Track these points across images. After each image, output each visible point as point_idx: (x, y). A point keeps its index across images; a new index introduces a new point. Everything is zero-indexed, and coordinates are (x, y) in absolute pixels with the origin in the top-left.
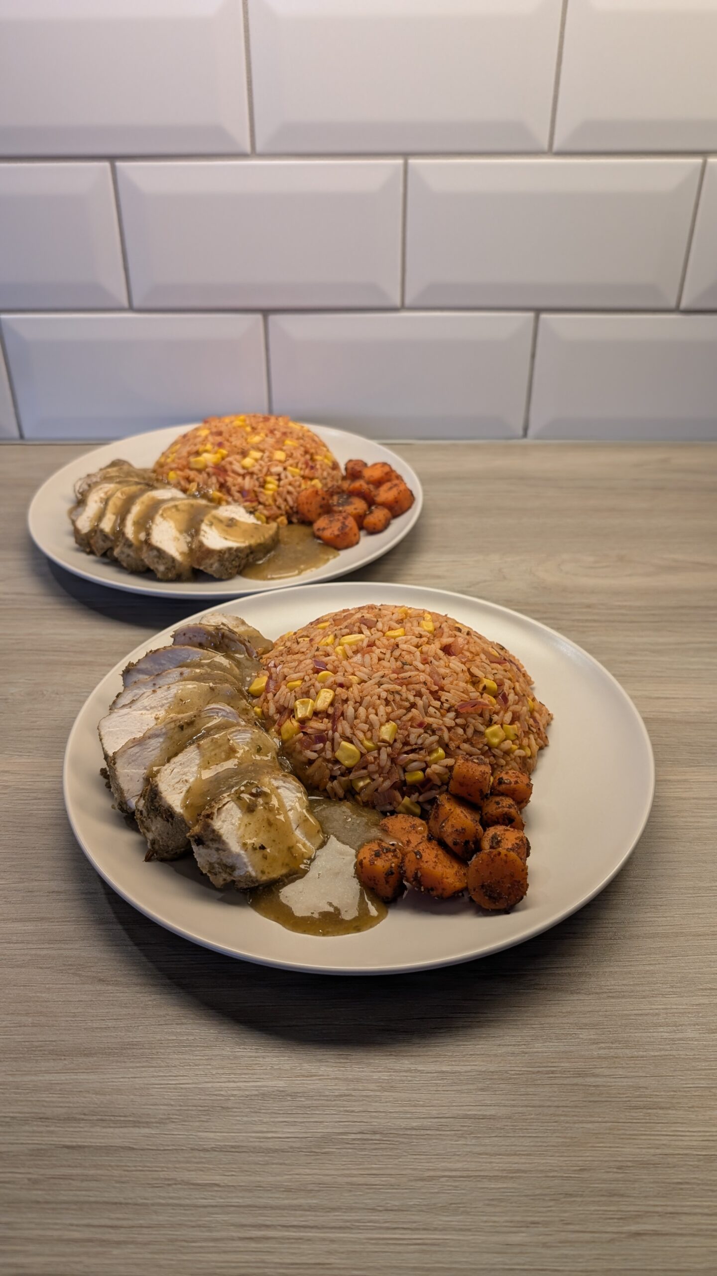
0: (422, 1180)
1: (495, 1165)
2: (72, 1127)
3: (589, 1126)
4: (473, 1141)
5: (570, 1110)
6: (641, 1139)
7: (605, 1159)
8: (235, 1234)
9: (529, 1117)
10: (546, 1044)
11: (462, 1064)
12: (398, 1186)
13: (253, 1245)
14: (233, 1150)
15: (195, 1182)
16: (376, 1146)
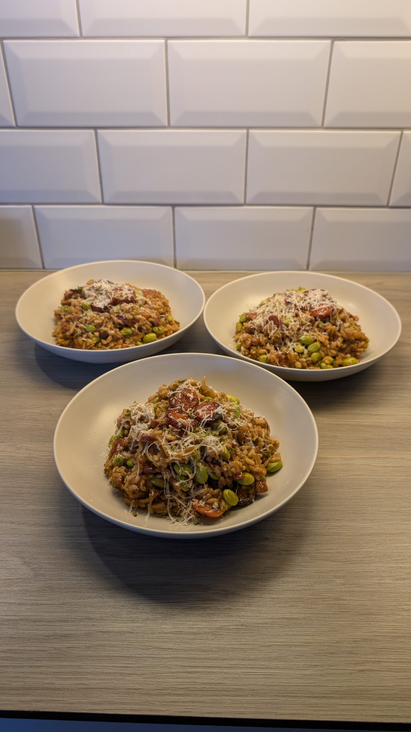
0: (265, 646)
1: (298, 640)
2: (103, 623)
3: (340, 622)
4: (288, 629)
5: (332, 615)
6: (364, 629)
7: (348, 637)
8: (181, 670)
9: (313, 619)
10: (321, 585)
11: (282, 594)
12: (254, 649)
13: (190, 675)
14: (178, 633)
15: (162, 647)
16: (244, 631)
